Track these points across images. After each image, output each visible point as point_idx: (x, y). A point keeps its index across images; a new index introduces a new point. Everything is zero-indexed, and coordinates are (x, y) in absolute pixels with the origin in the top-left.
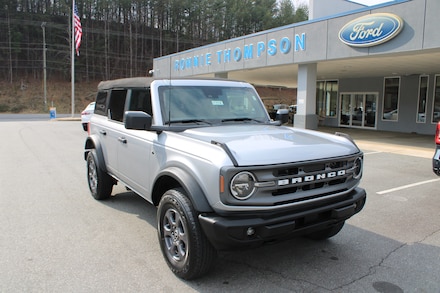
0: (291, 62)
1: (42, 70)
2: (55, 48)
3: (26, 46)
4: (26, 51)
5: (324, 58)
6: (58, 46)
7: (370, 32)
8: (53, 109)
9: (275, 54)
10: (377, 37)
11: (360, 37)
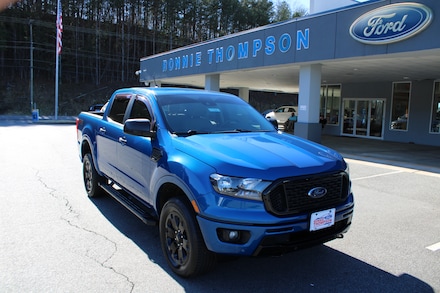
1: (29, 70)
2: (43, 47)
3: (13, 44)
4: (13, 50)
6: (47, 45)
7: (390, 26)
8: (36, 111)
9: (274, 53)
10: (398, 32)
11: (377, 32)
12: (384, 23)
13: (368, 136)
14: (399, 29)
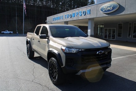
0: (86, 18)
5: (95, 17)
6: (21, 13)
7: (109, 8)
9: (81, 15)
10: (111, 10)
11: (106, 10)
12: (107, 7)
13: (111, 39)
14: (111, 9)
